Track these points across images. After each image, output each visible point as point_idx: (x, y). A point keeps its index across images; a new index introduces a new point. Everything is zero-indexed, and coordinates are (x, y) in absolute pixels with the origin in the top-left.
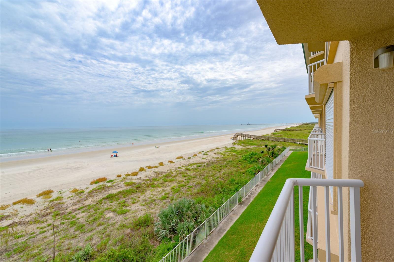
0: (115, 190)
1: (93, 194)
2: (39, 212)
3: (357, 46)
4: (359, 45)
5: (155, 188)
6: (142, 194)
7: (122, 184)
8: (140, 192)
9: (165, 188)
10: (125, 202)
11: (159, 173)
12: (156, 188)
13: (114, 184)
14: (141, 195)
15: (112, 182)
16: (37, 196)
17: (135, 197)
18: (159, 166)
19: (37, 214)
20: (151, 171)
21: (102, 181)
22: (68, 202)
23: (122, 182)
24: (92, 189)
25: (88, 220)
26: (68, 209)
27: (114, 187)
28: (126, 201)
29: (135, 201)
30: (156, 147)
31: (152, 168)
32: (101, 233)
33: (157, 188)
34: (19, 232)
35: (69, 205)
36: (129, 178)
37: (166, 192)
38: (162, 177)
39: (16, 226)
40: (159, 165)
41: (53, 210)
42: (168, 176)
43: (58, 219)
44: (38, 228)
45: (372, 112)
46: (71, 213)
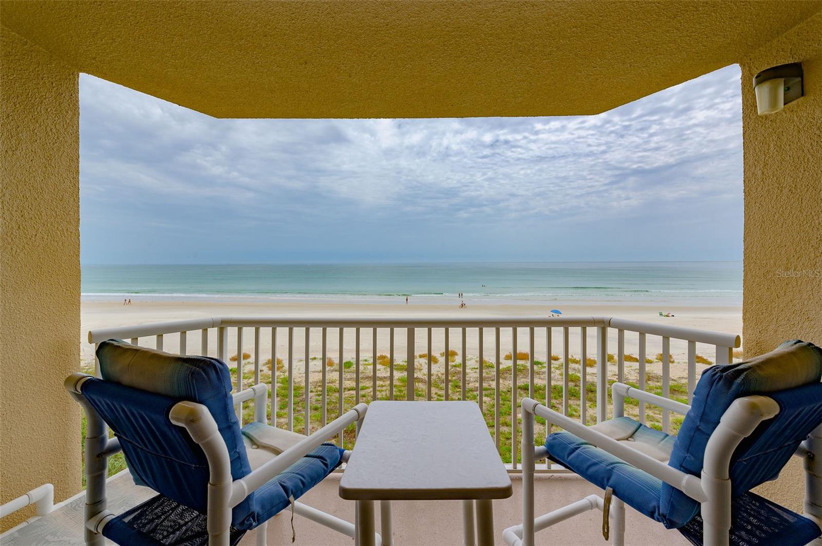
0: (541, 380)
1: (506, 375)
2: (440, 375)
3: (750, 71)
4: (753, 67)
5: (629, 405)
6: (592, 406)
7: (557, 375)
8: (590, 401)
9: (657, 414)
10: (554, 406)
11: (652, 377)
12: (631, 406)
13: (542, 370)
14: (590, 407)
15: (540, 366)
16: (441, 354)
17: (576, 405)
18: (657, 361)
19: (438, 377)
20: (631, 367)
21: (523, 359)
22: (471, 375)
23: (557, 371)
24: (505, 367)
25: (491, 410)
26: (470, 384)
27: (542, 374)
28: (558, 406)
29: (574, 413)
30: (661, 315)
31: (634, 361)
32: (504, 435)
33: (635, 407)
34: (420, 390)
35: (472, 380)
36: (573, 367)
37: (657, 424)
38: (658, 388)
39: (419, 382)
40: (657, 359)
41: (454, 378)
42: (675, 390)
43: (457, 392)
44: (436, 394)
45: (777, 198)
46: (472, 391)
